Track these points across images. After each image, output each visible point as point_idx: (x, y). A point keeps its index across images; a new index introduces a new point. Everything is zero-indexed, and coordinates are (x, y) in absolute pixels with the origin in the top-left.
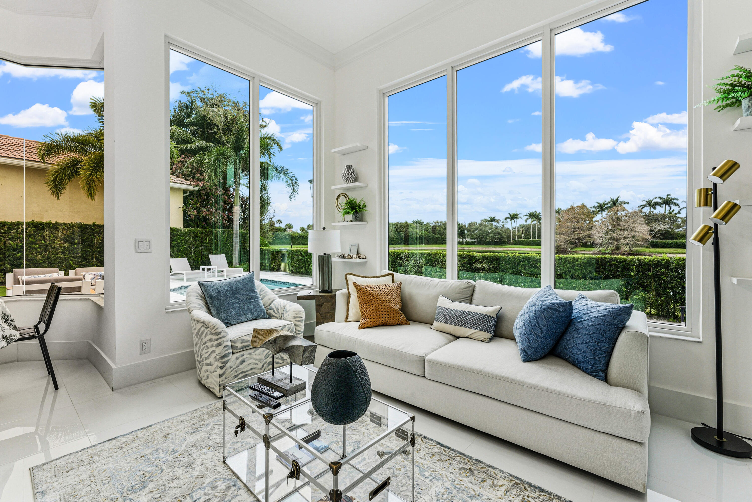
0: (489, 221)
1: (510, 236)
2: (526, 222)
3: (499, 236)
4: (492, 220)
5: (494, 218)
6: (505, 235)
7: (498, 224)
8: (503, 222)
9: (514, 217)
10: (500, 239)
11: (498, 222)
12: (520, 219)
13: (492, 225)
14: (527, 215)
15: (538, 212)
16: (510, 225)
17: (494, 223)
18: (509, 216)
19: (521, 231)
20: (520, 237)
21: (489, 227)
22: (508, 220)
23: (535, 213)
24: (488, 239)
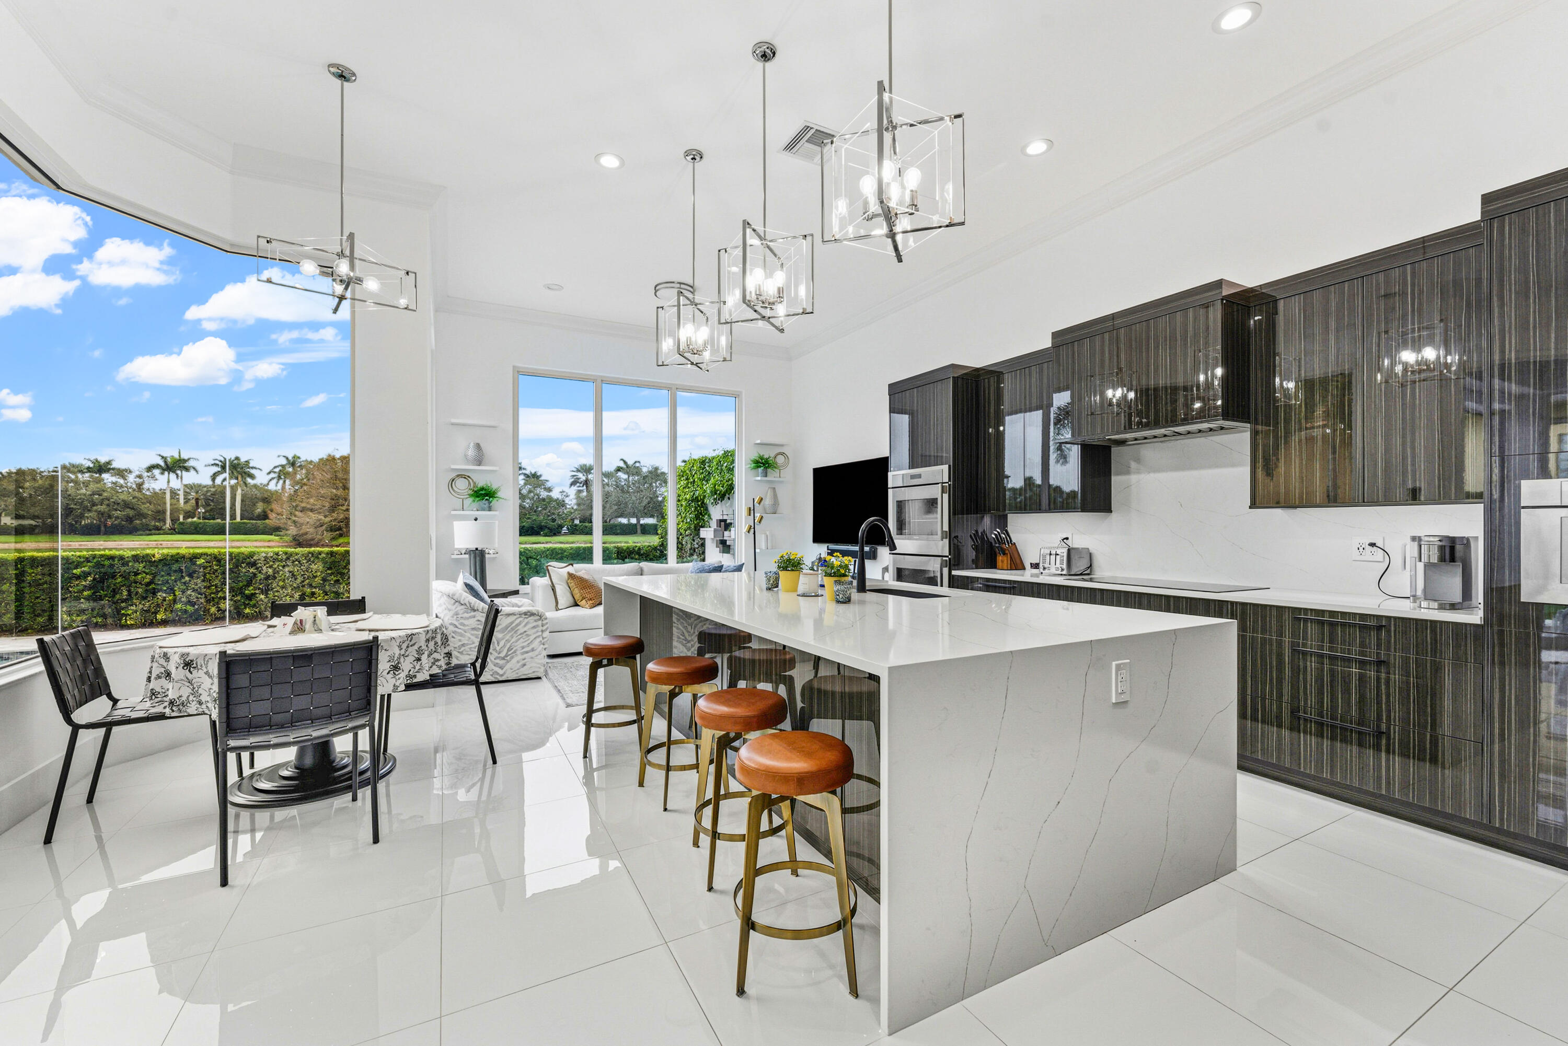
0: (89, 470)
1: (164, 512)
2: (213, 479)
3: (131, 513)
4: (101, 468)
5: (109, 463)
6: (146, 508)
7: (121, 481)
8: (140, 477)
9: (175, 466)
10: (130, 519)
11: (124, 477)
12: (192, 471)
13: (100, 481)
14: (217, 465)
15: (243, 460)
16: (160, 483)
17: (108, 478)
18: (162, 464)
19: (193, 501)
20: (189, 515)
21: (93, 487)
22: (156, 472)
23: (236, 462)
24: (89, 518)
